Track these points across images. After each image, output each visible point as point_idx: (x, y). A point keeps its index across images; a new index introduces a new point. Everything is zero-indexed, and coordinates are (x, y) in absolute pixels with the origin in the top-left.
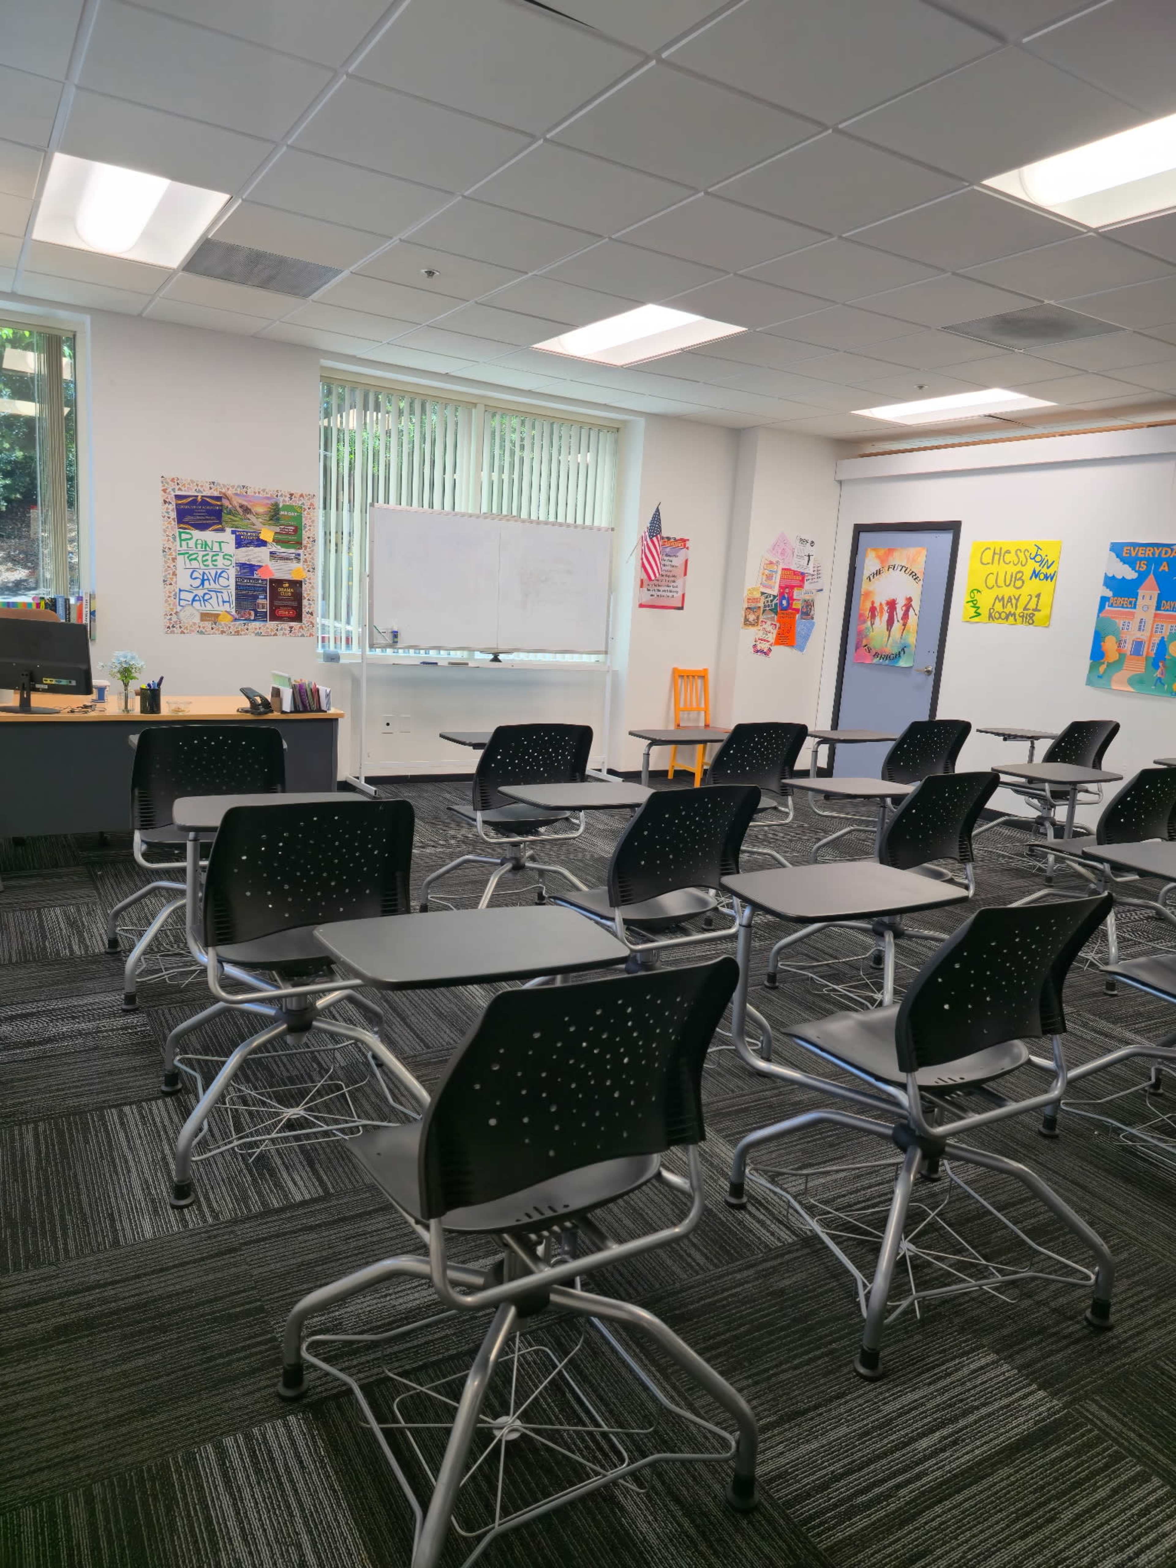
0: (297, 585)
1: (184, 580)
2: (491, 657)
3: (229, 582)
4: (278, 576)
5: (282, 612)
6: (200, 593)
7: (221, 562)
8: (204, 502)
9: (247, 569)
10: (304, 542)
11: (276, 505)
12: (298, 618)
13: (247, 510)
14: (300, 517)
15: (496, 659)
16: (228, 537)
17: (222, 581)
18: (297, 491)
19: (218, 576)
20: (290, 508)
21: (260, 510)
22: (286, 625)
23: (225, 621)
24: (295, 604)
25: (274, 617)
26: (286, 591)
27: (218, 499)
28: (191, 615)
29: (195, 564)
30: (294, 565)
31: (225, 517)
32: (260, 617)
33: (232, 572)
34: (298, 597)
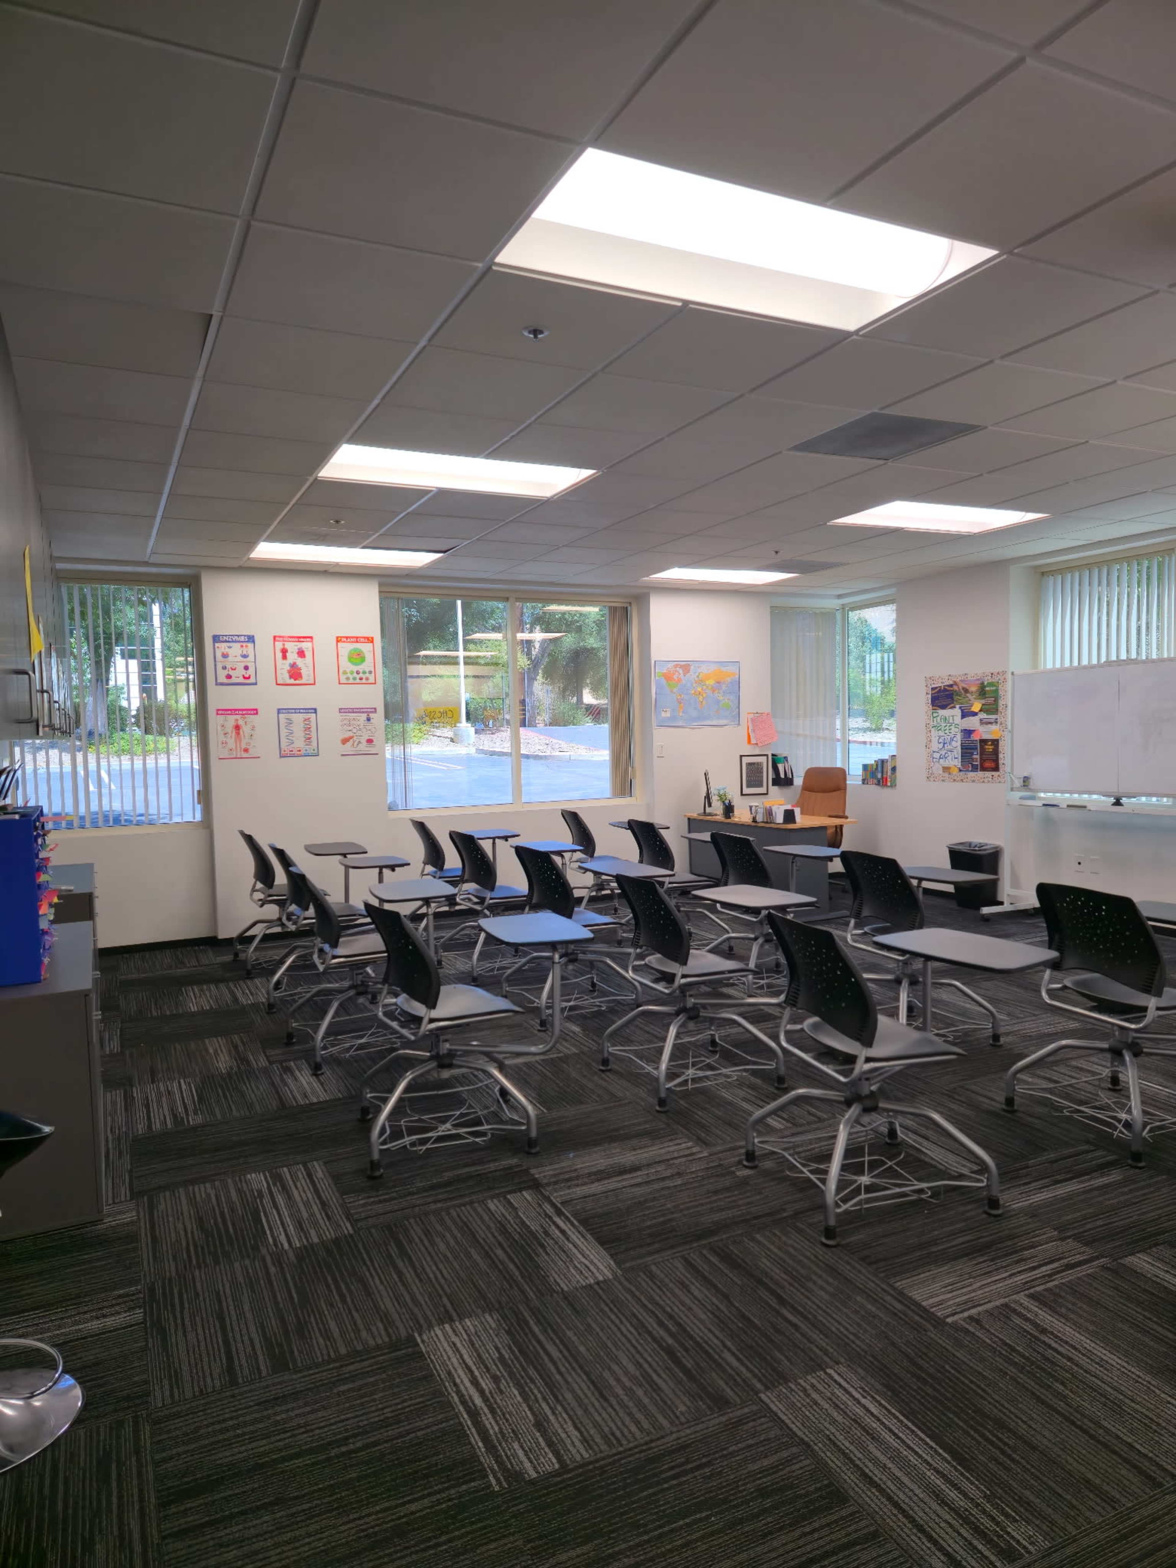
0: (995, 743)
1: (935, 746)
2: (1113, 800)
3: (957, 744)
4: (985, 737)
5: (987, 764)
6: (943, 752)
7: (954, 730)
8: (945, 690)
9: (968, 733)
10: (1000, 709)
11: (983, 683)
12: (996, 769)
13: (966, 691)
14: (997, 691)
15: (1118, 803)
16: (957, 712)
17: (954, 743)
18: (995, 671)
19: (952, 740)
20: (991, 684)
21: (973, 689)
22: (988, 774)
23: (955, 771)
24: (994, 757)
25: (983, 769)
26: (989, 748)
27: (951, 686)
28: (937, 769)
29: (941, 733)
30: (994, 727)
31: (956, 698)
32: (975, 769)
33: (959, 737)
34: (996, 752)
